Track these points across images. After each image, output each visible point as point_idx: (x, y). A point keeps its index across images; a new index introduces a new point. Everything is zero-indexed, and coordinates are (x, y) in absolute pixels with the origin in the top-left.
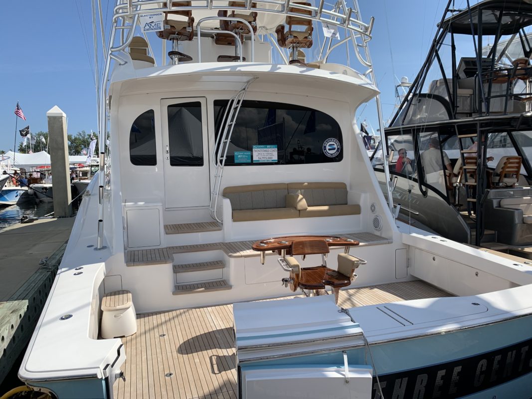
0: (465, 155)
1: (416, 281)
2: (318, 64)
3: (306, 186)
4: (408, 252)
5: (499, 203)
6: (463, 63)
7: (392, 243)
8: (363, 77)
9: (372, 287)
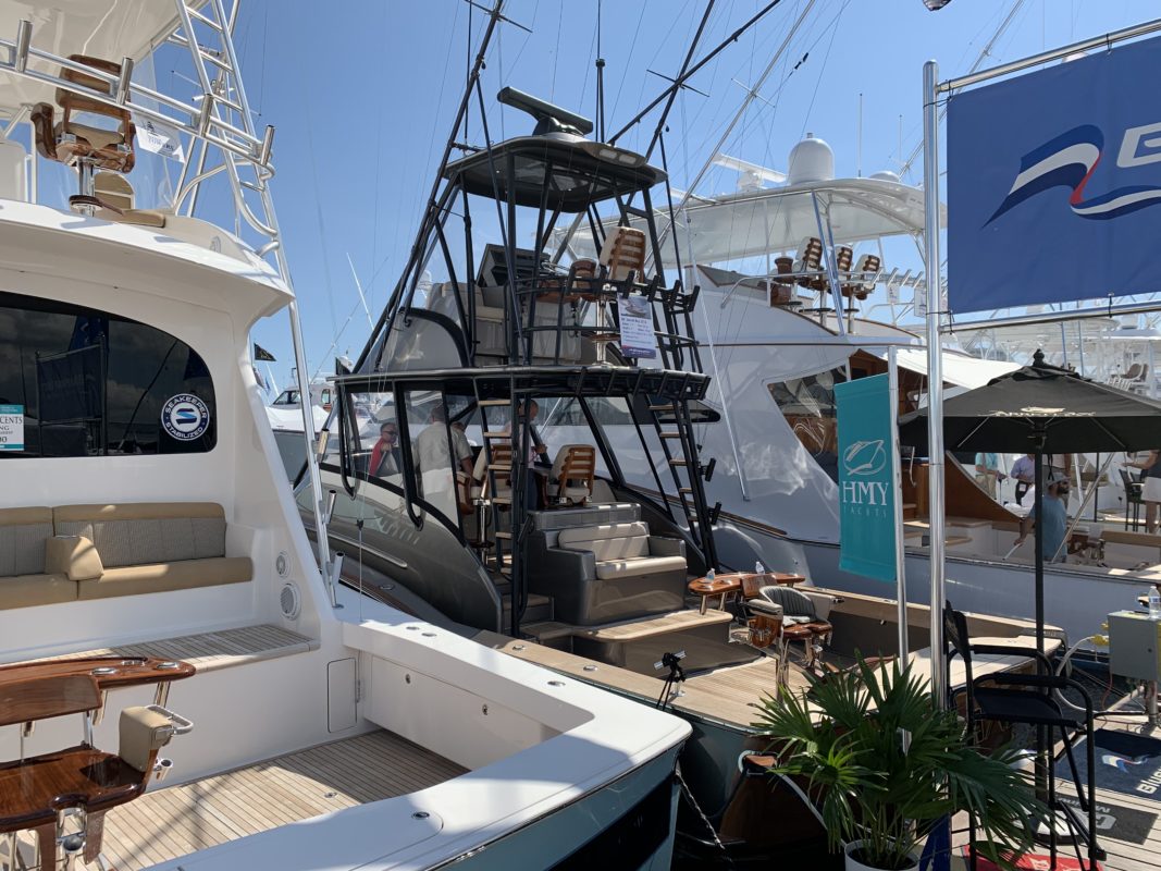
0: (492, 441)
1: (374, 732)
2: (161, 216)
3: (109, 513)
4: (357, 666)
5: (557, 539)
6: (491, 257)
7: (318, 647)
8: (256, 259)
9: (263, 765)
